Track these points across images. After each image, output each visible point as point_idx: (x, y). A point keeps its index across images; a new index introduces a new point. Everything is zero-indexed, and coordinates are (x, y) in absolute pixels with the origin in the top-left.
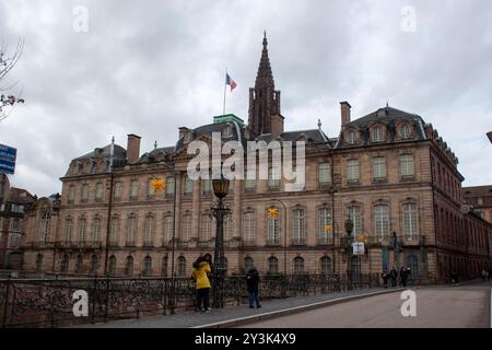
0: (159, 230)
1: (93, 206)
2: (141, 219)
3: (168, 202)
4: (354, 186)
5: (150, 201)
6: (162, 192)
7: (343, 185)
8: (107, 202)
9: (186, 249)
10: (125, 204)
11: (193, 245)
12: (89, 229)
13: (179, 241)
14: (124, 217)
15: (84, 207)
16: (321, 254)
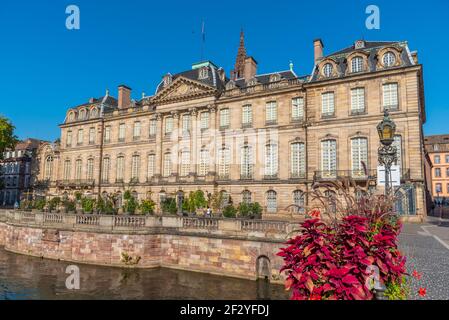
0: (143, 167)
1: (87, 148)
2: (129, 158)
3: (151, 142)
4: (329, 119)
5: (135, 141)
6: (146, 134)
7: (317, 119)
8: (99, 144)
9: (167, 184)
10: (114, 146)
11: (173, 180)
12: (84, 169)
13: (160, 176)
14: (113, 157)
15: (79, 149)
16: (294, 187)
